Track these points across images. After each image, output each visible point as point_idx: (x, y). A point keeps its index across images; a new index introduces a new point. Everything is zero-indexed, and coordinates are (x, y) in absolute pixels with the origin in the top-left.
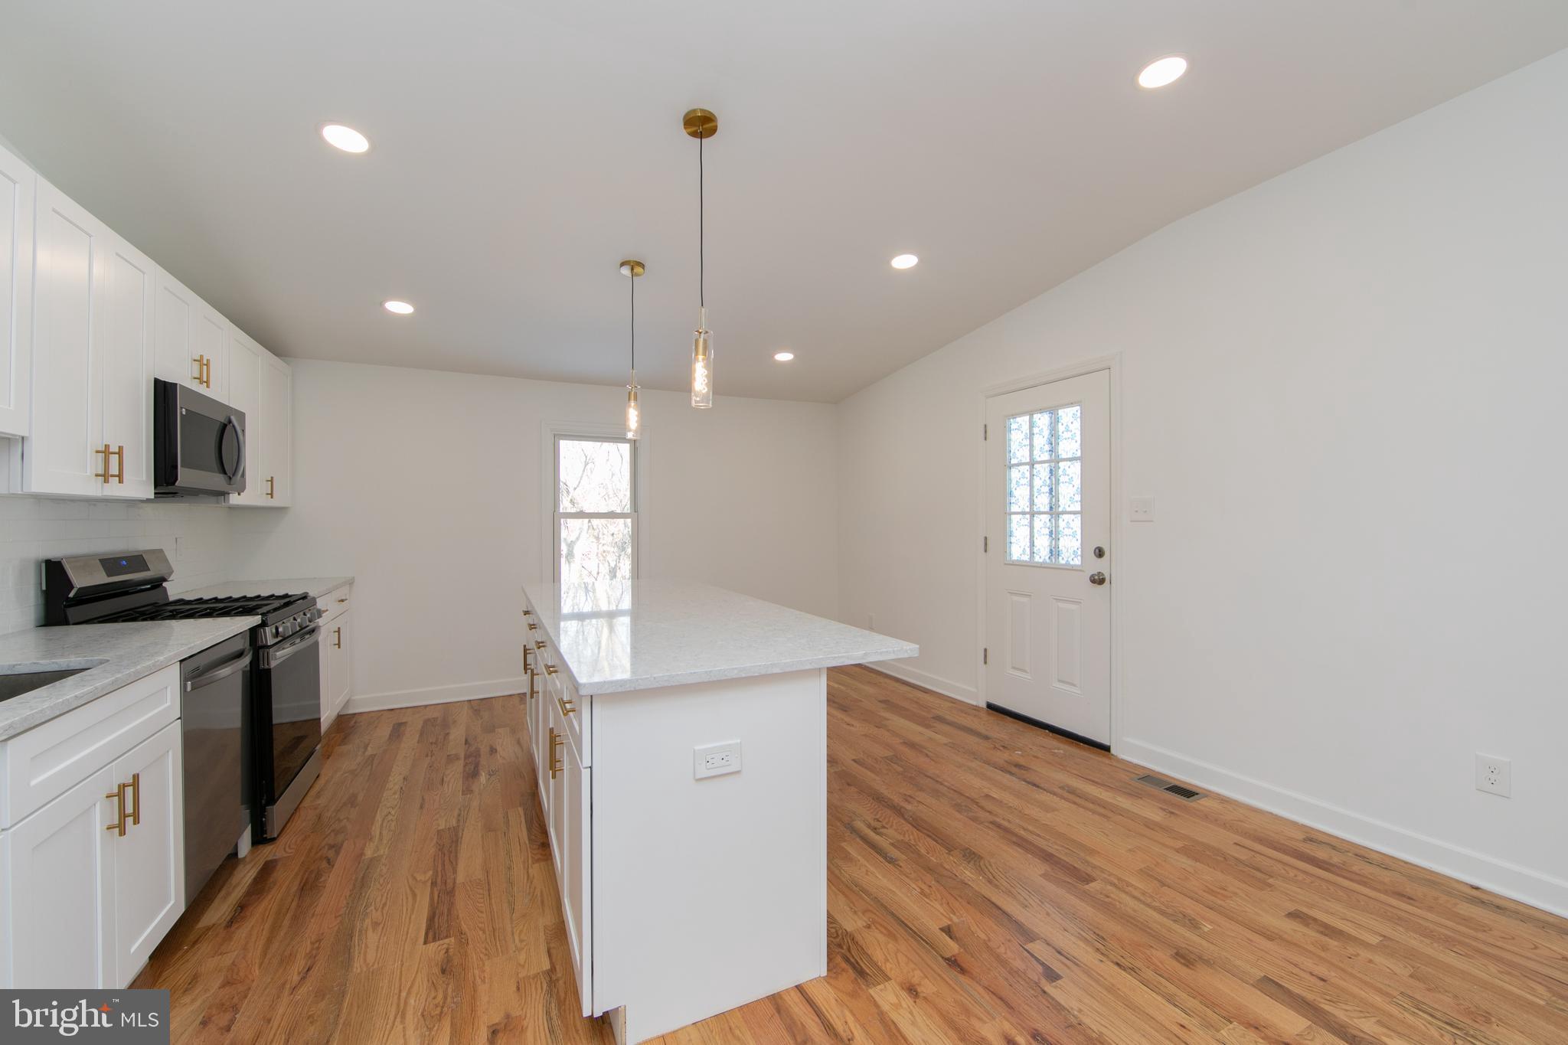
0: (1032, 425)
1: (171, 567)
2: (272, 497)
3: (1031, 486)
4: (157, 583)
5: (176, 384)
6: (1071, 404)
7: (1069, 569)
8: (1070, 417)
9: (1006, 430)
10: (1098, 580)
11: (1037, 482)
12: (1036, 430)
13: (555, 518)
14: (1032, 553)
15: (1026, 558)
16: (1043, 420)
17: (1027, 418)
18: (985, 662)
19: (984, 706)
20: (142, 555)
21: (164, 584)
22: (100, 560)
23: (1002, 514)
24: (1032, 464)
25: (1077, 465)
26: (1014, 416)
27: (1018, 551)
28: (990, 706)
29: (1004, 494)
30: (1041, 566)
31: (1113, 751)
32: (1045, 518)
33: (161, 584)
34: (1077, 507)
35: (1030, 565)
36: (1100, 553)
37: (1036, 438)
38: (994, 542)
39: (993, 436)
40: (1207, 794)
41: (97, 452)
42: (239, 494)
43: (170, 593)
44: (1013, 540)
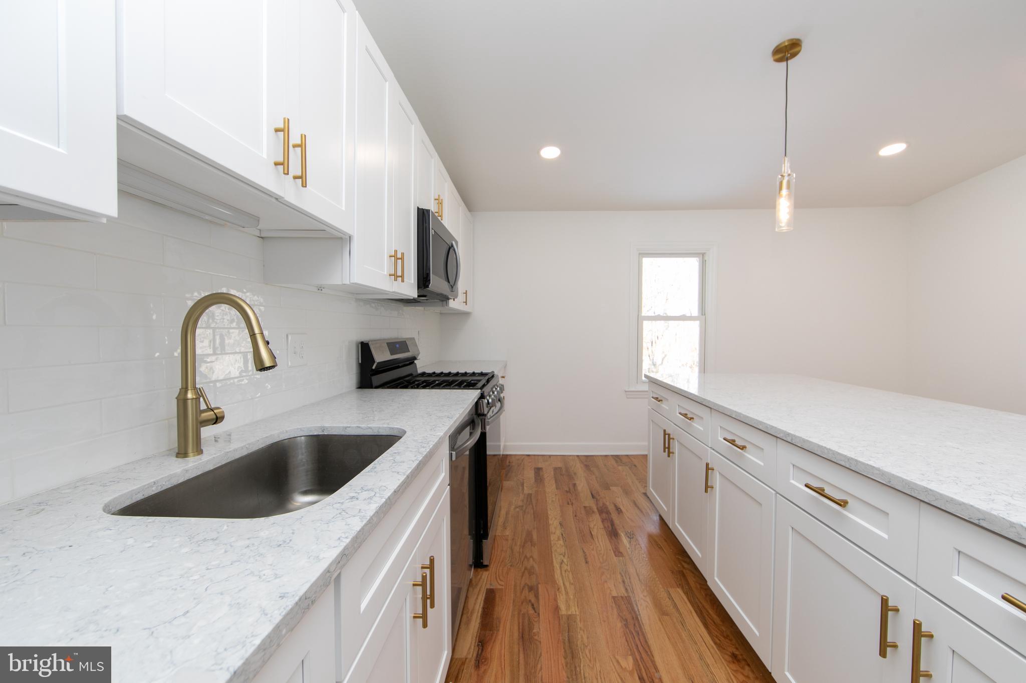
1: (419, 350)
2: (466, 304)
4: (411, 361)
5: (429, 210)
13: (639, 320)
20: (405, 341)
21: (415, 362)
22: (387, 343)
33: (414, 362)
41: (390, 256)
42: (454, 300)
43: (418, 366)
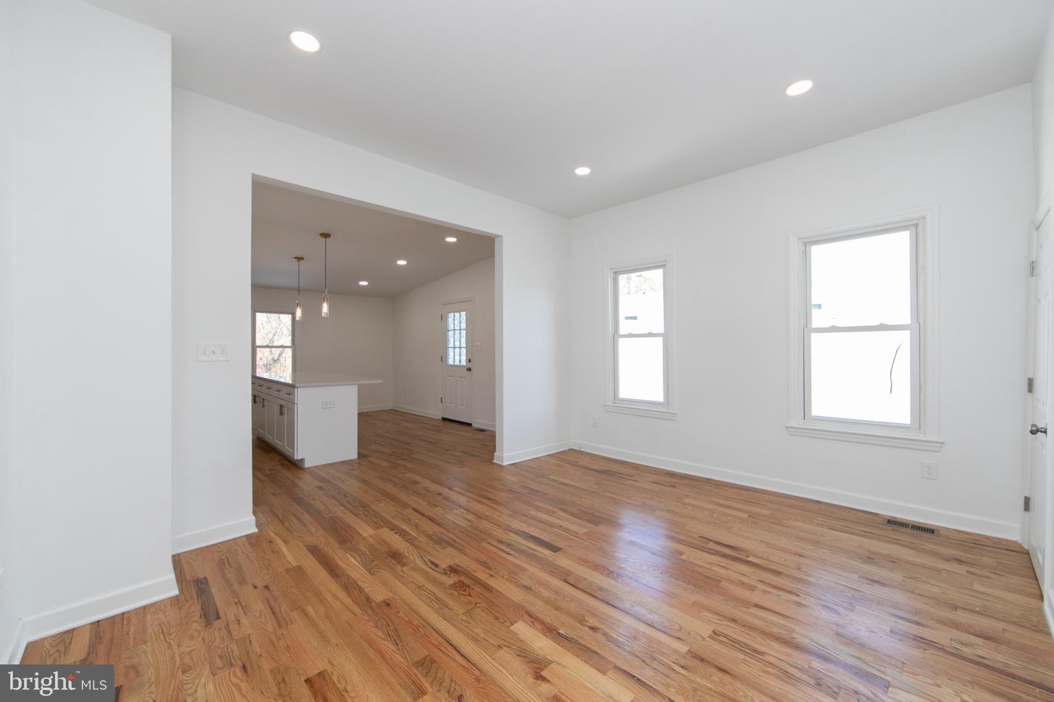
0: (454, 317)
3: (454, 338)
6: (464, 311)
7: (463, 366)
8: (463, 314)
9: (447, 317)
10: (469, 370)
11: (456, 337)
12: (455, 318)
14: (454, 362)
15: (453, 363)
16: (457, 315)
17: (453, 314)
18: (441, 402)
19: (441, 418)
23: (446, 348)
24: (454, 330)
25: (465, 331)
26: (450, 312)
27: (451, 362)
28: (444, 419)
29: (446, 341)
30: (457, 366)
31: (473, 425)
32: (458, 349)
34: (465, 346)
35: (454, 366)
36: (470, 361)
37: (455, 321)
38: (443, 358)
39: (443, 319)
40: (488, 430)
44: (450, 357)
